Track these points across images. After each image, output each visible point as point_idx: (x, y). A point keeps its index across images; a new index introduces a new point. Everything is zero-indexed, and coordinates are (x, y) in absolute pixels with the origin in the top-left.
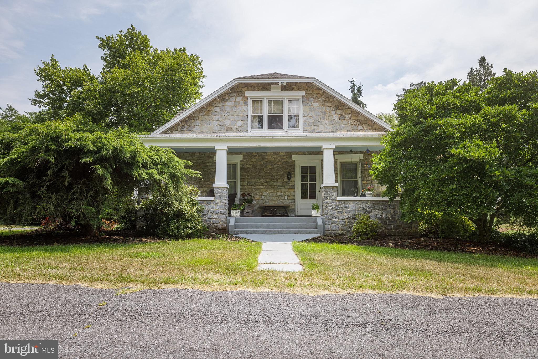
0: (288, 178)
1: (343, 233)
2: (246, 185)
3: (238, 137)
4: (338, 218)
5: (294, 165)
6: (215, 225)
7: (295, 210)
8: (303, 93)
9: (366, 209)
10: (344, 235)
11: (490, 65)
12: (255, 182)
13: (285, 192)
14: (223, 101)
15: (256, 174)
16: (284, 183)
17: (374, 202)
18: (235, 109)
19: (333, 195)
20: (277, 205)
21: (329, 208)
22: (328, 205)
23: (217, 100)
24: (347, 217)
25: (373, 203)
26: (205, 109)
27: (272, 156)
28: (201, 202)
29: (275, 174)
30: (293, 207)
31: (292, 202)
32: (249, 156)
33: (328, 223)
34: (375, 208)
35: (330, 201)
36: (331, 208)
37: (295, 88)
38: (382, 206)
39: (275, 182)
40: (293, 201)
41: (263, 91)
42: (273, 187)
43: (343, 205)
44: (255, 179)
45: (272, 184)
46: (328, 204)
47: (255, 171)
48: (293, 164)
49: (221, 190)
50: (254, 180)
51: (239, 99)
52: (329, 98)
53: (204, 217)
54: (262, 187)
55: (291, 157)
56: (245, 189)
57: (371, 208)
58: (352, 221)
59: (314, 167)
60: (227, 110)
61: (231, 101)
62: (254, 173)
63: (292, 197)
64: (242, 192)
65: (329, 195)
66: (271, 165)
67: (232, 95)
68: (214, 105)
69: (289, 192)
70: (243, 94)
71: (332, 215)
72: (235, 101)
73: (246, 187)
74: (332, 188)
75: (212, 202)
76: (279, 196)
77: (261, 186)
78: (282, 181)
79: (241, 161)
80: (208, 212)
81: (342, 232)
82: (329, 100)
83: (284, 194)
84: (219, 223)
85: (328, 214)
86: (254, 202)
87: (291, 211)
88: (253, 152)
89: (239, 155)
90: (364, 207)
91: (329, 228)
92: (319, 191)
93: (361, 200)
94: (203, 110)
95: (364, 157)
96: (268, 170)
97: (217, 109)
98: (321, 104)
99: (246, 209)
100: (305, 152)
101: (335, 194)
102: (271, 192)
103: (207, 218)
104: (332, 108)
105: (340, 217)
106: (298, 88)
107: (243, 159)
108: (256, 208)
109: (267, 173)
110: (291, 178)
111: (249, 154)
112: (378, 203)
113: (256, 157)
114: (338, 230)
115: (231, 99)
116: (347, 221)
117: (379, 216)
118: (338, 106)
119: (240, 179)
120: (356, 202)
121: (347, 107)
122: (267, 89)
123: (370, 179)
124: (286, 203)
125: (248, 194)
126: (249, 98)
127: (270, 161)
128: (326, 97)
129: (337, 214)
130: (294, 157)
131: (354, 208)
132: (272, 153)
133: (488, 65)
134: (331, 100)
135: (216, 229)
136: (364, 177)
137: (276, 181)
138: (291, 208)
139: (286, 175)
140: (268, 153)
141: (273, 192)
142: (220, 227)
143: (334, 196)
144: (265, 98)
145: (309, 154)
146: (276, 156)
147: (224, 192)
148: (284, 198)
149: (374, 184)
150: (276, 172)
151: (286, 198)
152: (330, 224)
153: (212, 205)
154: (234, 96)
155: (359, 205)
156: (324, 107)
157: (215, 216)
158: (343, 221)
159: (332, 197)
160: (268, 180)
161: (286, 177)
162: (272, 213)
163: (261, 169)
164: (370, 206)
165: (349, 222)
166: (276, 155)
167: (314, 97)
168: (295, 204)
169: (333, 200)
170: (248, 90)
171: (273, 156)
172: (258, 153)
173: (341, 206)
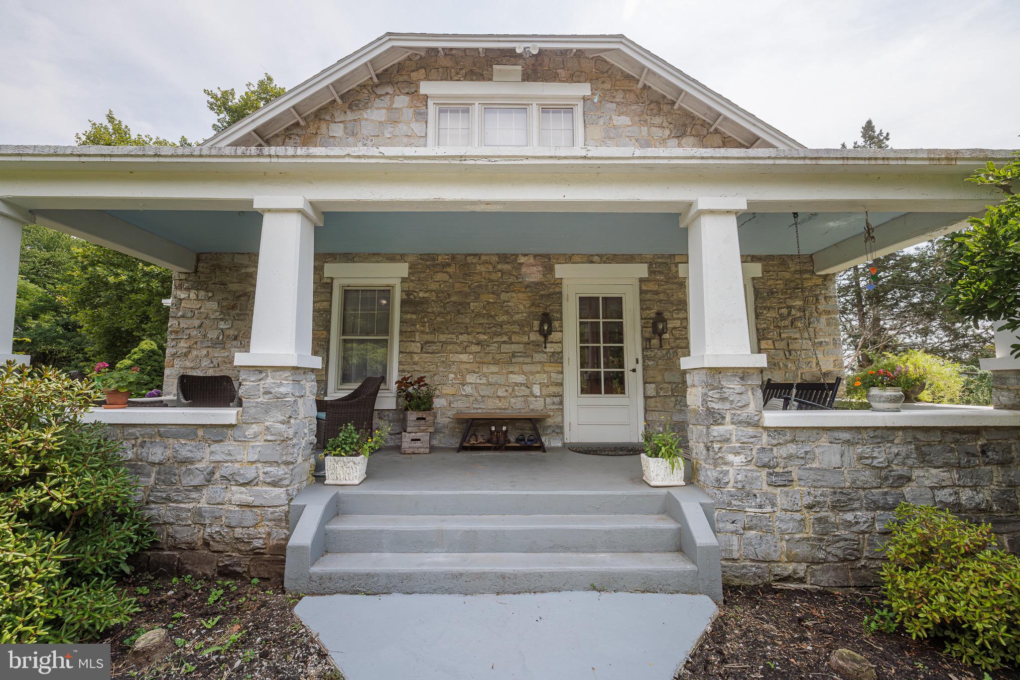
0: (541, 332)
1: (795, 572)
2: (416, 350)
3: (346, 160)
4: (773, 505)
5: (560, 293)
6: (238, 532)
7: (561, 428)
8: (585, 89)
9: (890, 462)
10: (802, 580)
11: (885, 135)
12: (444, 343)
13: (532, 373)
14: (354, 108)
15: (449, 317)
16: (531, 346)
17: (920, 436)
18: (391, 130)
19: (746, 405)
20: (509, 414)
21: (731, 457)
22: (725, 446)
23: (338, 105)
24: (808, 500)
25: (915, 438)
26: (303, 128)
27: (494, 267)
28: (183, 430)
29: (505, 318)
30: (559, 419)
31: (554, 403)
32: (428, 267)
33: (731, 527)
34: (924, 460)
35: (731, 427)
36: (738, 460)
37: (563, 75)
38: (952, 450)
39: (504, 342)
40: (557, 400)
41: (472, 80)
42: (498, 357)
43: (792, 449)
44: (443, 333)
45: (493, 347)
46: (728, 440)
47: (445, 308)
48: (557, 290)
49: (270, 380)
50: (442, 338)
51: (401, 101)
52: (658, 103)
53: (194, 495)
54: (464, 357)
55: (550, 269)
56: (415, 363)
57: (910, 462)
58: (832, 517)
59: (619, 301)
60: (365, 132)
61: (379, 108)
62: (440, 314)
63: (553, 389)
64: (403, 371)
65: (727, 405)
66: (493, 293)
67: (380, 91)
68: (328, 118)
69: (545, 372)
70: (413, 90)
71: (745, 493)
72: (390, 109)
73: (416, 358)
74: (743, 374)
75: (230, 432)
76: (516, 384)
77: (461, 356)
78: (525, 339)
79: (404, 280)
80: (212, 473)
81: (791, 567)
82: (660, 110)
83: (531, 377)
84: (255, 526)
85: (730, 488)
86: (438, 403)
87: (549, 431)
88: (438, 255)
89: (399, 261)
90: (880, 456)
91: (735, 548)
92: (634, 370)
93: (866, 428)
94: (295, 131)
95: (765, 271)
96: (484, 308)
97: (337, 130)
98: (637, 119)
99: (409, 429)
100: (592, 255)
101: (754, 400)
102: (493, 373)
103: (203, 500)
104: (667, 132)
105: (781, 501)
106: (572, 76)
107: (409, 274)
108: (448, 420)
109: (478, 315)
110: (550, 331)
111: (426, 260)
112: (936, 437)
113: (449, 270)
114: (775, 557)
115: (378, 103)
116: (810, 516)
117: (944, 495)
118: (685, 125)
119: (401, 332)
120: (846, 436)
121: (712, 130)
122: (482, 75)
123: (783, 336)
124: (537, 406)
125: (421, 379)
126: (430, 103)
127: (491, 281)
128: (652, 102)
129: (765, 487)
130: (561, 271)
131: (836, 461)
132: (495, 259)
133: (881, 133)
134: (666, 108)
135: (240, 551)
136: (764, 329)
137: (505, 338)
138: (550, 421)
139: (536, 323)
140: (483, 258)
141: (496, 373)
142: (258, 543)
143: (752, 409)
144: (477, 104)
145: (605, 262)
146: (507, 267)
147: (283, 390)
148: (531, 392)
149: (795, 350)
150: (507, 313)
151: (536, 390)
152: (735, 532)
153: (229, 446)
154: (387, 94)
155: (859, 449)
156: (645, 129)
157: (240, 495)
158: (792, 519)
159: (744, 414)
160: (483, 337)
161: (536, 328)
162: (495, 439)
163: (461, 304)
164: (903, 450)
165: (819, 520)
166: (508, 263)
167: (617, 100)
168: (562, 410)
169: (749, 424)
170: (427, 78)
171: (499, 266)
172: (453, 257)
173: (784, 451)
